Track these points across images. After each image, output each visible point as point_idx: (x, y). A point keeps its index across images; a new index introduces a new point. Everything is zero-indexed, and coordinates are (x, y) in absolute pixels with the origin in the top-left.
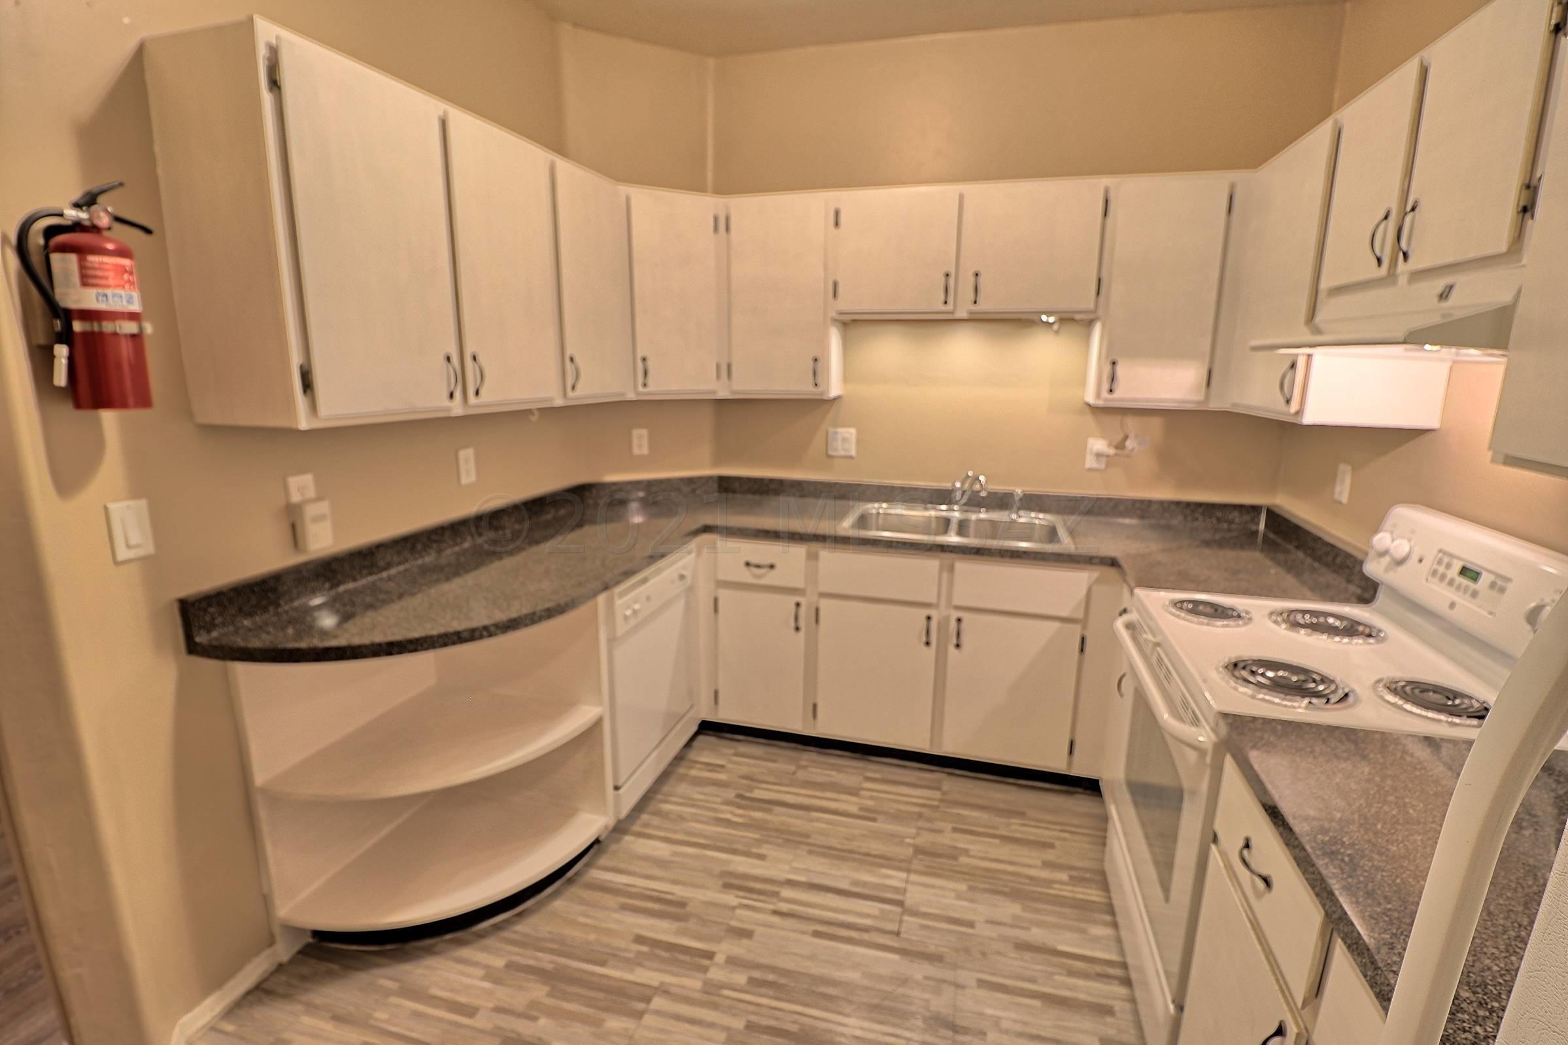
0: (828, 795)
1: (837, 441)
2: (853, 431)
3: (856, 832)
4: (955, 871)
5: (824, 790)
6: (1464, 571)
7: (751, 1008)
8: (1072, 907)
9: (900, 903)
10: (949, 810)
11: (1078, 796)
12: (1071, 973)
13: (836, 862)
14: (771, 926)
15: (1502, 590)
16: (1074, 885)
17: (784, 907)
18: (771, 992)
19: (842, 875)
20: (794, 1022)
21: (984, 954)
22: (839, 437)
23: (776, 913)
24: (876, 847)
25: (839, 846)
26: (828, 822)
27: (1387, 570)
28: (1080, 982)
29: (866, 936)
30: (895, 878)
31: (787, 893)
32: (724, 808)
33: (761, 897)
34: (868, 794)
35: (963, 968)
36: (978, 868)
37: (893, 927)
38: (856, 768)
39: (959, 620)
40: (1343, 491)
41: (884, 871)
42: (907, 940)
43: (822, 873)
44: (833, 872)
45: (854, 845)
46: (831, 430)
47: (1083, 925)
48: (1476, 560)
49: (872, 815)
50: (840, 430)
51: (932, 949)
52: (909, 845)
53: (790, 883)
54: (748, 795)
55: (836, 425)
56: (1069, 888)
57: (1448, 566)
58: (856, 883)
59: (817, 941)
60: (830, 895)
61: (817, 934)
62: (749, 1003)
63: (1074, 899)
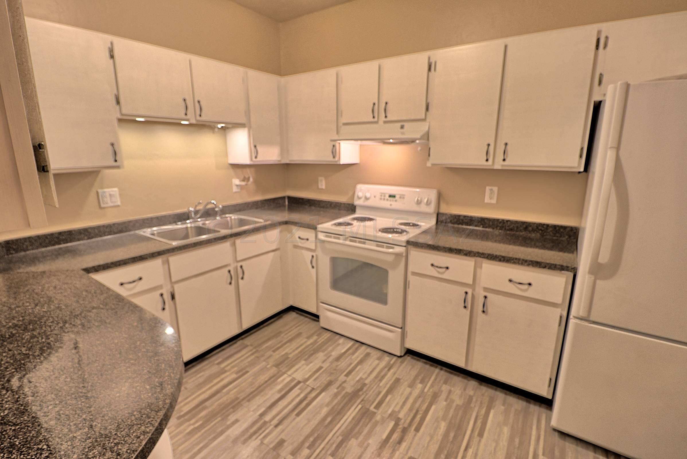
0: (215, 381)
1: (106, 197)
2: (116, 189)
3: (250, 380)
4: (295, 360)
5: (211, 381)
6: (390, 196)
7: (323, 452)
8: (328, 342)
9: (299, 382)
10: (262, 348)
11: (284, 316)
12: (353, 354)
13: (262, 394)
14: (283, 431)
15: (404, 198)
16: (321, 337)
17: (275, 422)
18: (319, 442)
19: (272, 394)
20: (338, 437)
21: (335, 370)
22: (107, 194)
23: (276, 426)
24: (263, 378)
25: (254, 389)
26: (235, 388)
27: (364, 201)
28: (357, 354)
29: (309, 399)
30: (285, 379)
31: (267, 418)
32: (182, 427)
33: (263, 429)
34: (229, 367)
35: (338, 377)
36: (297, 355)
37: (309, 389)
38: (207, 365)
39: (241, 267)
40: (322, 185)
41: (280, 380)
42: (318, 387)
43: (264, 401)
44: (267, 397)
45: (257, 384)
46: (100, 191)
47: (337, 343)
48: (392, 193)
49: (244, 371)
50: (106, 190)
51: (326, 382)
52: (271, 367)
53: (262, 415)
54: (182, 413)
55: (102, 188)
56: (321, 339)
57: (385, 196)
58: (280, 391)
59: (301, 416)
60: (280, 403)
61: (298, 415)
62: (321, 451)
63: (326, 340)
